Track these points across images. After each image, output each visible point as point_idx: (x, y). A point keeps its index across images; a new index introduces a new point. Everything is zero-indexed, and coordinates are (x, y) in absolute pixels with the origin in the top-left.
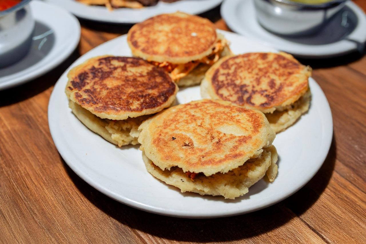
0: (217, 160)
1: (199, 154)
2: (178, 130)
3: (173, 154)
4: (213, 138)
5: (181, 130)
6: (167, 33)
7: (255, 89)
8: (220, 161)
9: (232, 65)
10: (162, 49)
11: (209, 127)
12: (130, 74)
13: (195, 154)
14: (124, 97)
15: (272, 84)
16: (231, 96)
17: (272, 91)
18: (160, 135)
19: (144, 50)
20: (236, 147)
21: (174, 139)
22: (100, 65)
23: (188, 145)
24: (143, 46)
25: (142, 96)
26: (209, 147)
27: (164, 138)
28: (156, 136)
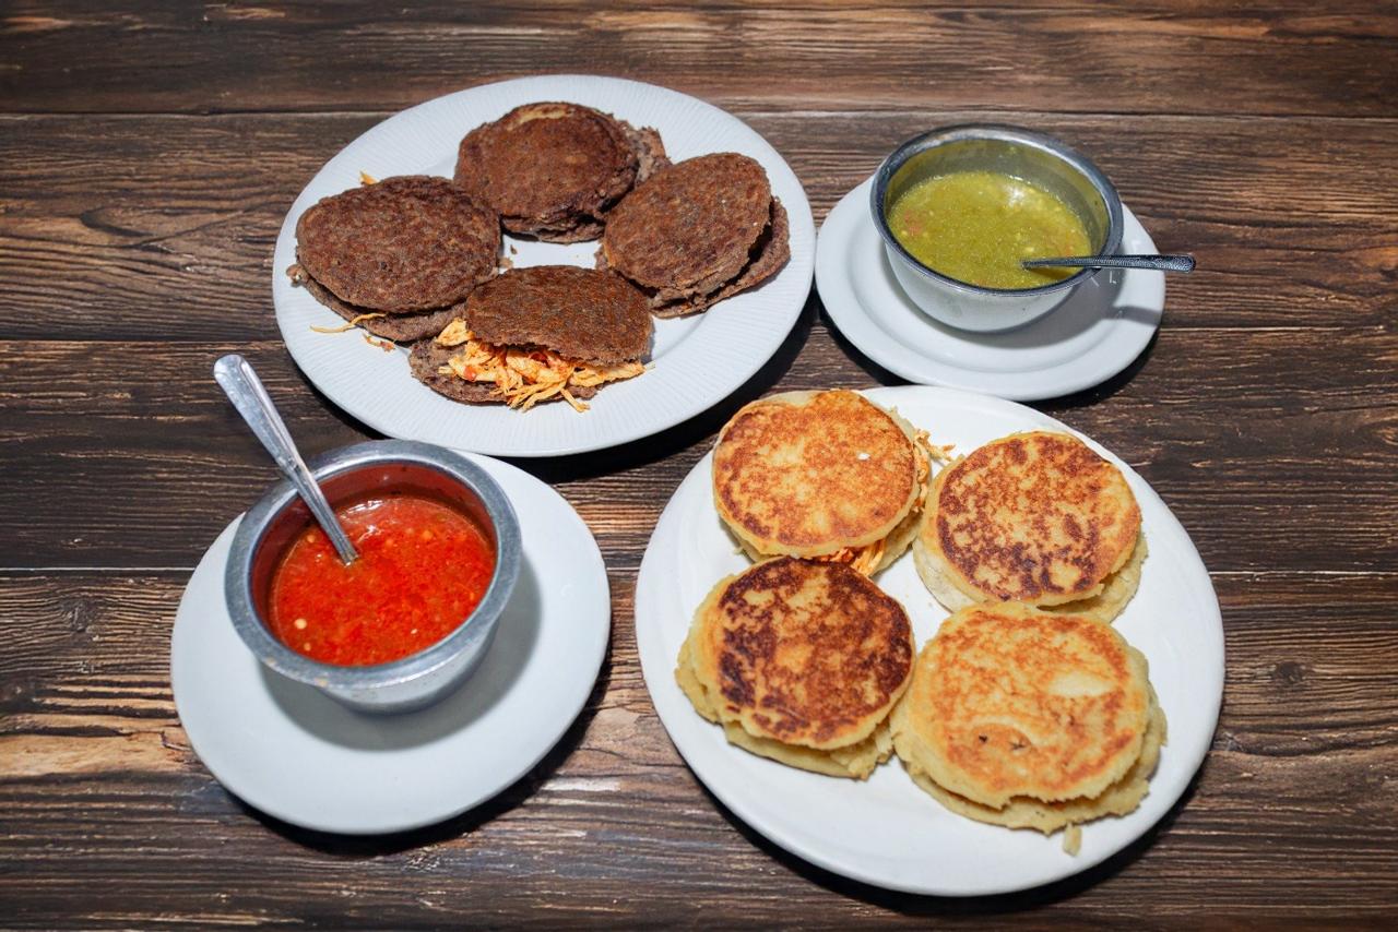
0: (1094, 763)
1: (1054, 759)
2: (978, 717)
3: (1004, 774)
4: (1056, 715)
5: (984, 714)
6: (803, 469)
7: (1046, 551)
8: (1102, 763)
9: (965, 496)
10: (818, 521)
11: (1030, 690)
12: (803, 617)
13: (1047, 761)
14: (841, 685)
15: (1072, 528)
16: (1005, 580)
17: (1081, 546)
18: (951, 738)
19: (783, 537)
20: (1110, 724)
21: (984, 739)
22: (733, 620)
23: (1021, 746)
24: (775, 524)
25: (867, 665)
26: (1061, 737)
27: (962, 742)
28: (945, 743)
